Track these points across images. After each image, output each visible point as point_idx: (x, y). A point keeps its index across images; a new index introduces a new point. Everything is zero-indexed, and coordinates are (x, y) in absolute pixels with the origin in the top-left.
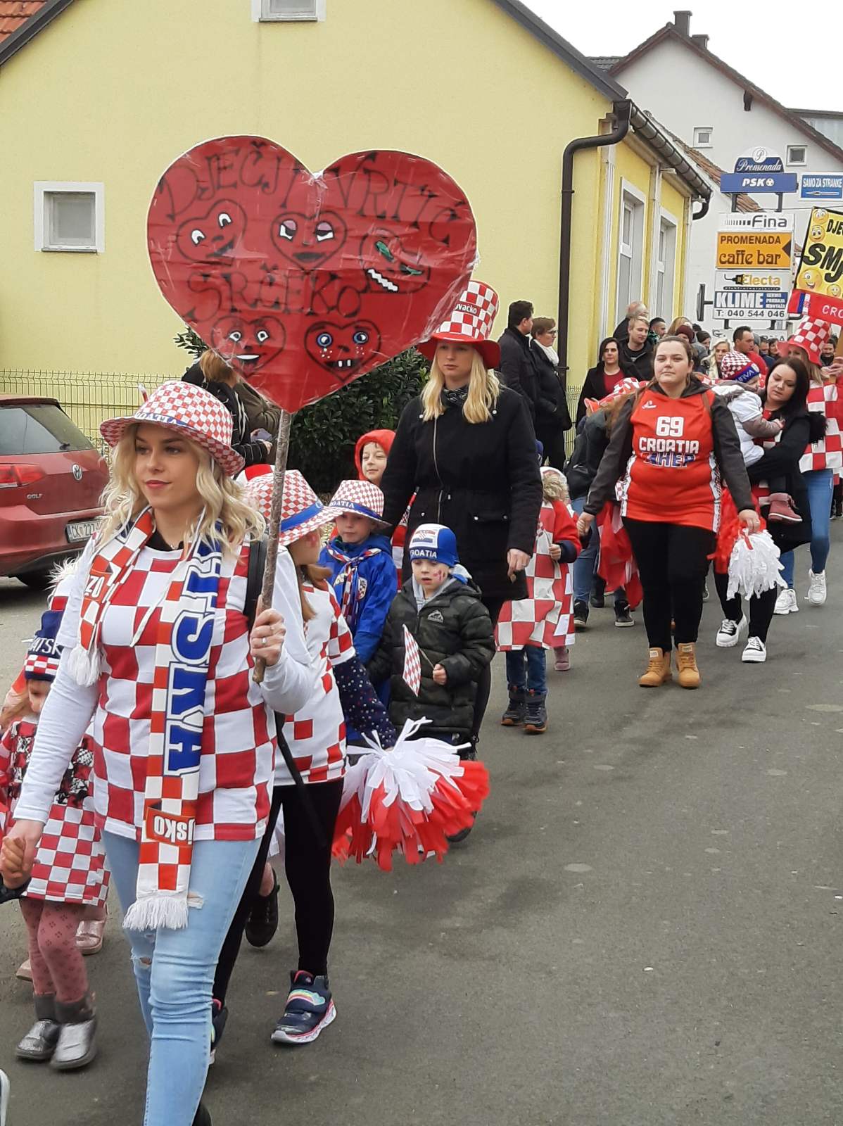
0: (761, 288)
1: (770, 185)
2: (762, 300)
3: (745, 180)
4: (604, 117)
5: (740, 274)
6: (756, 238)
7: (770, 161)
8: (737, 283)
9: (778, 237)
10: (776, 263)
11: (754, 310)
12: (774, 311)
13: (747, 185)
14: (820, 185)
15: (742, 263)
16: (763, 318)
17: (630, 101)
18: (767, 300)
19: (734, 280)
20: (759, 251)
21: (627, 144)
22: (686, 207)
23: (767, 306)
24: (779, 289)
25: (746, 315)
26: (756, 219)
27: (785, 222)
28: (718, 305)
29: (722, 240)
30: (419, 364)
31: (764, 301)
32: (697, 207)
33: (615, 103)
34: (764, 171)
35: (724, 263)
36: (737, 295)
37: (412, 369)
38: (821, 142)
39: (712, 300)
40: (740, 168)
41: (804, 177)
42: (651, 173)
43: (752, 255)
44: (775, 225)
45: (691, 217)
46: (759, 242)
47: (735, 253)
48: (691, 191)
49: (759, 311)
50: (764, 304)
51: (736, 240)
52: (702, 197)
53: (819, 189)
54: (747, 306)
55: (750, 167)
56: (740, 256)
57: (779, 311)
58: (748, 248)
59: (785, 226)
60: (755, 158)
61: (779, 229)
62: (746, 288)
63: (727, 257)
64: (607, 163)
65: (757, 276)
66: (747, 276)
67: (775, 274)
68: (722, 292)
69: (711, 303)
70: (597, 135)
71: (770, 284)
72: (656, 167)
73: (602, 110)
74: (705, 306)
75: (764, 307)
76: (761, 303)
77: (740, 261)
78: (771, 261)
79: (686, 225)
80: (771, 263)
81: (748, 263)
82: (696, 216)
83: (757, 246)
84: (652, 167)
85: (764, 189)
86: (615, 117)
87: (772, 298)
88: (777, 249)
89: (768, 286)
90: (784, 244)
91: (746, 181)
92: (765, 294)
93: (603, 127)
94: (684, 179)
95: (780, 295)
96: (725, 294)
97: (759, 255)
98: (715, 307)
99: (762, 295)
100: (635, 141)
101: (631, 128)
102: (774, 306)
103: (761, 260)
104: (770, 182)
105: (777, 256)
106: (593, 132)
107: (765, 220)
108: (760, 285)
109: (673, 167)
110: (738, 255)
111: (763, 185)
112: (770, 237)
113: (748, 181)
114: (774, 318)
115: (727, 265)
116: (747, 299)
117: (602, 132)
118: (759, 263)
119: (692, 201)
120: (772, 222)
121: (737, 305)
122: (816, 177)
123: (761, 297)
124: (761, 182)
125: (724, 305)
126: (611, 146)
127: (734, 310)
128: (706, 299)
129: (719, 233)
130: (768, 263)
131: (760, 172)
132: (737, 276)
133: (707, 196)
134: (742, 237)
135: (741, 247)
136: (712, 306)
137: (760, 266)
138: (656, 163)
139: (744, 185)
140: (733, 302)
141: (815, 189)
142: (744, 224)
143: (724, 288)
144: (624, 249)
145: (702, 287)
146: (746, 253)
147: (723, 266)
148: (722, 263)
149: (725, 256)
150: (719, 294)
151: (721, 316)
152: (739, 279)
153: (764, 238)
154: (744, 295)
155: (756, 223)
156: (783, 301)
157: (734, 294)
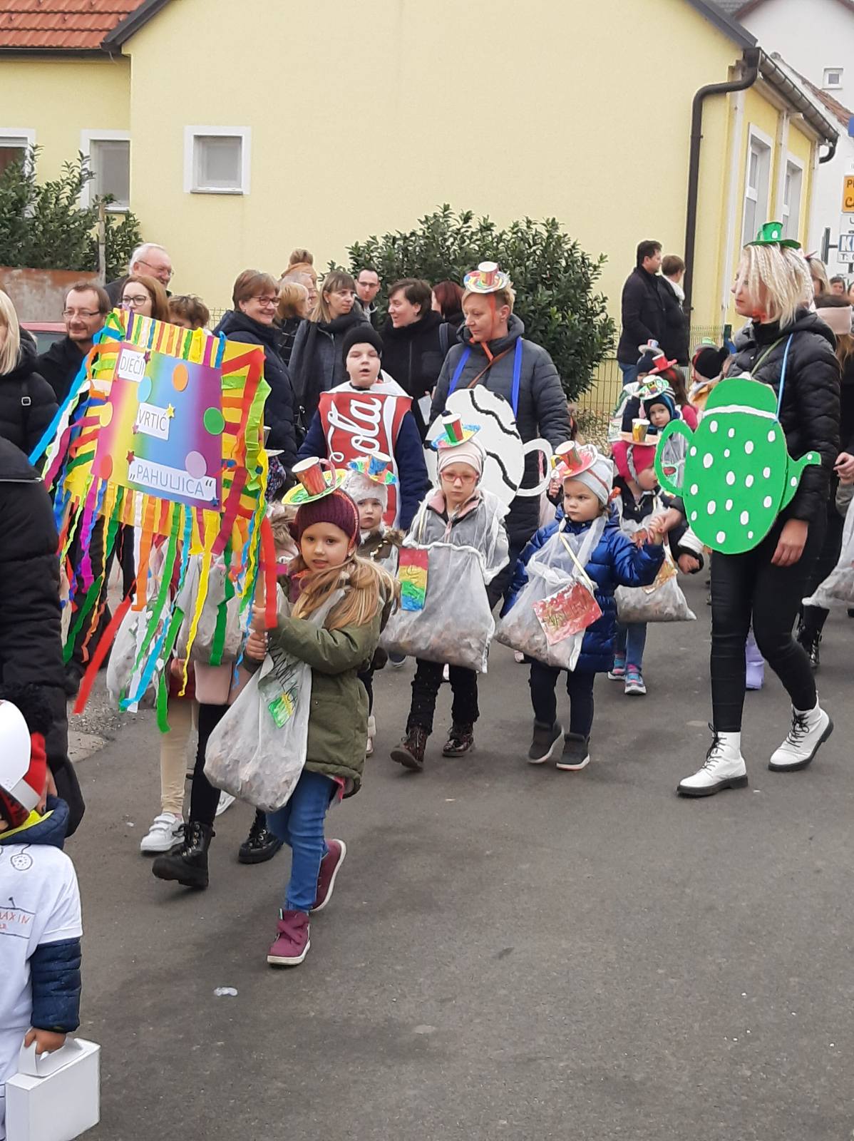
4: (734, 64)
17: (759, 48)
21: (756, 90)
22: (813, 150)
28: (843, 249)
29: (848, 184)
30: (550, 304)
32: (824, 150)
33: (745, 51)
35: (850, 206)
37: (543, 308)
39: (837, 243)
42: (779, 117)
45: (817, 161)
48: (818, 134)
52: (830, 141)
64: (736, 108)
68: (847, 236)
69: (836, 247)
70: (726, 81)
72: (783, 111)
73: (734, 57)
74: (830, 250)
79: (812, 169)
82: (823, 160)
84: (780, 112)
86: (744, 64)
93: (733, 73)
94: (812, 123)
96: (850, 238)
98: (840, 250)
100: (764, 87)
101: (760, 75)
106: (723, 78)
109: (801, 111)
117: (733, 77)
119: (819, 145)
125: (849, 249)
126: (740, 93)
128: (831, 243)
129: (846, 177)
133: (834, 140)
136: (837, 250)
138: (784, 109)
143: (850, 232)
144: (750, 192)
145: (828, 231)
147: (849, 210)
148: (848, 206)
149: (851, 200)
150: (844, 238)
151: (845, 261)
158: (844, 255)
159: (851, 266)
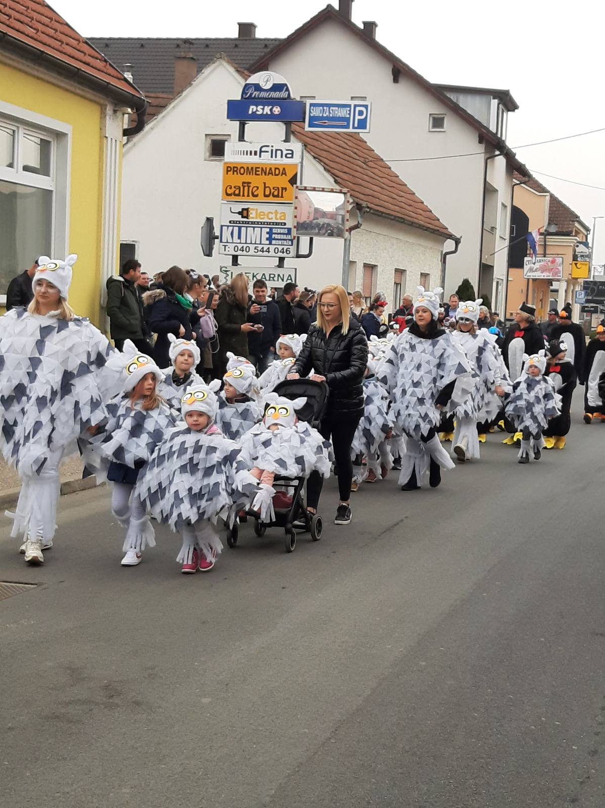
0: (269, 223)
1: (276, 113)
2: (268, 236)
3: (252, 107)
5: (245, 206)
6: (262, 169)
7: (277, 87)
8: (243, 217)
9: (284, 169)
10: (282, 197)
11: (260, 247)
12: (280, 248)
13: (253, 112)
14: (327, 114)
15: (248, 196)
16: (270, 254)
18: (273, 236)
19: (239, 213)
20: (265, 183)
22: (102, 117)
23: (274, 242)
24: (285, 224)
25: (252, 252)
26: (263, 149)
27: (292, 154)
28: (224, 240)
29: (228, 171)
31: (271, 236)
34: (271, 98)
35: (230, 195)
36: (243, 229)
38: (456, 109)
39: (218, 234)
40: (246, 94)
41: (311, 105)
43: (258, 188)
44: (282, 157)
45: (110, 128)
46: (265, 175)
47: (241, 185)
48: (103, 96)
49: (265, 248)
50: (270, 239)
51: (242, 172)
53: (328, 118)
54: (253, 242)
55: (256, 93)
56: (246, 188)
57: (285, 247)
58: (256, 181)
59: (292, 157)
60: (262, 84)
61: (286, 161)
62: (253, 223)
63: (233, 189)
65: (262, 211)
66: (253, 209)
67: (281, 209)
68: (228, 226)
69: (217, 238)
71: (276, 219)
75: (270, 244)
76: (267, 239)
77: (246, 194)
78: (276, 194)
79: (103, 137)
80: (277, 196)
81: (254, 196)
83: (263, 178)
85: (271, 118)
87: (278, 234)
88: (282, 181)
89: (274, 220)
90: (290, 175)
91: (252, 109)
95: (286, 232)
96: (231, 228)
97: (265, 187)
98: (221, 241)
99: (268, 230)
102: (280, 242)
103: (267, 193)
104: (277, 110)
105: (283, 189)
107: (272, 150)
108: (266, 220)
110: (244, 187)
111: (269, 113)
112: (276, 169)
113: (254, 107)
114: (281, 255)
115: (233, 198)
116: (254, 235)
118: (265, 196)
119: (115, 111)
120: (279, 153)
121: (243, 240)
122: (323, 105)
123: (267, 233)
124: (267, 110)
125: (230, 240)
127: (240, 246)
130: (274, 196)
131: (266, 99)
132: (243, 209)
134: (248, 168)
135: (246, 178)
137: (266, 200)
139: (250, 112)
140: (239, 237)
141: (322, 118)
142: (251, 154)
143: (230, 222)
145: (209, 221)
146: (252, 185)
147: (230, 198)
148: (228, 195)
149: (231, 188)
150: (225, 228)
151: (227, 252)
152: (244, 213)
153: (271, 169)
154: (250, 230)
155: (262, 154)
156: (289, 237)
157: (240, 228)
158: (225, 246)
159: (235, 259)
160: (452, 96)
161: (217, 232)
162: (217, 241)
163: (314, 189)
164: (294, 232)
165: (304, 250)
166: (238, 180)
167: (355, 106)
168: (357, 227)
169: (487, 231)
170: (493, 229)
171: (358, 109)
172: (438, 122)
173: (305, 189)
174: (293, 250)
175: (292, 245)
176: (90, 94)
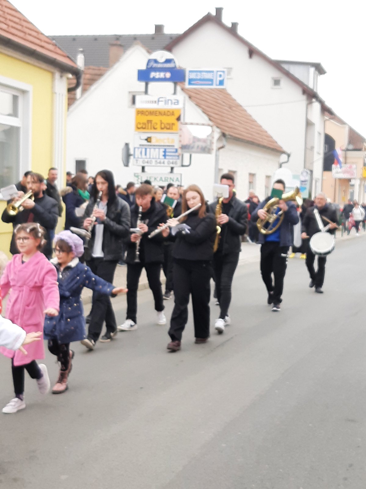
0: (164, 146)
1: (168, 77)
2: (163, 154)
5: (149, 135)
6: (159, 112)
7: (168, 61)
8: (148, 142)
9: (173, 112)
10: (172, 129)
11: (158, 161)
12: (171, 161)
13: (153, 77)
14: (199, 77)
15: (151, 129)
16: (165, 165)
18: (167, 154)
19: (146, 140)
20: (161, 121)
23: (167, 157)
24: (174, 146)
25: (154, 163)
26: (161, 99)
27: (178, 102)
28: (136, 156)
29: (138, 114)
31: (165, 154)
34: (164, 68)
36: (148, 150)
38: (288, 74)
41: (190, 71)
43: (157, 124)
44: (172, 104)
47: (146, 122)
49: (162, 161)
50: (165, 156)
51: (147, 114)
53: (200, 80)
54: (154, 158)
55: (155, 65)
56: (150, 124)
57: (174, 161)
58: (155, 119)
59: (178, 104)
60: (159, 59)
61: (174, 107)
65: (160, 138)
66: (154, 137)
67: (171, 136)
68: (138, 148)
69: (132, 155)
75: (165, 158)
76: (163, 156)
77: (149, 128)
78: (169, 127)
80: (169, 129)
81: (155, 129)
83: (160, 118)
85: (164, 80)
87: (170, 152)
88: (172, 119)
89: (167, 144)
90: (176, 116)
91: (153, 74)
92: (165, 149)
95: (174, 151)
96: (140, 149)
97: (161, 123)
98: (134, 157)
99: (163, 150)
102: (171, 157)
103: (163, 126)
105: (172, 124)
107: (165, 100)
108: (162, 144)
110: (148, 123)
111: (163, 77)
112: (168, 111)
114: (172, 165)
115: (141, 130)
116: (154, 153)
118: (162, 129)
120: (170, 102)
121: (148, 157)
122: (197, 71)
123: (163, 152)
124: (162, 75)
125: (140, 156)
127: (146, 160)
129: (137, 109)
130: (167, 129)
131: (161, 68)
132: (148, 137)
133: (74, 72)
134: (150, 112)
135: (150, 118)
137: (163, 131)
139: (151, 76)
140: (146, 154)
141: (196, 79)
142: (153, 103)
143: (140, 145)
145: (127, 145)
146: (153, 122)
147: (139, 130)
148: (139, 128)
149: (140, 124)
150: (136, 150)
151: (138, 164)
152: (148, 140)
153: (165, 112)
154: (152, 150)
155: (160, 103)
156: (177, 154)
157: (146, 149)
158: (137, 160)
159: (143, 168)
160: (286, 67)
161: (132, 152)
162: (132, 157)
163: (192, 124)
164: (180, 151)
165: (186, 162)
166: (144, 119)
167: (218, 71)
168: (222, 147)
169: (308, 149)
170: (312, 148)
171: (219, 73)
172: (277, 82)
173: (186, 124)
174: (179, 162)
175: (178, 159)
176: (44, 66)
